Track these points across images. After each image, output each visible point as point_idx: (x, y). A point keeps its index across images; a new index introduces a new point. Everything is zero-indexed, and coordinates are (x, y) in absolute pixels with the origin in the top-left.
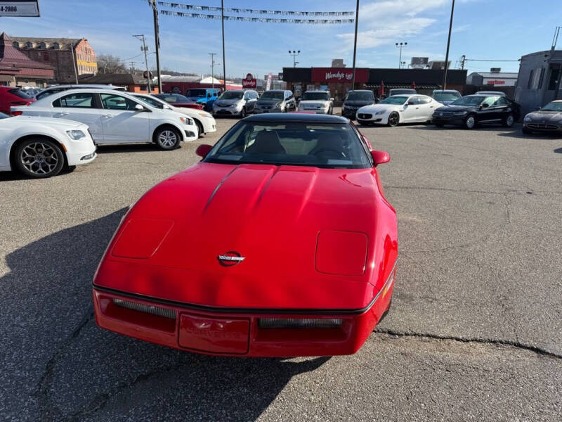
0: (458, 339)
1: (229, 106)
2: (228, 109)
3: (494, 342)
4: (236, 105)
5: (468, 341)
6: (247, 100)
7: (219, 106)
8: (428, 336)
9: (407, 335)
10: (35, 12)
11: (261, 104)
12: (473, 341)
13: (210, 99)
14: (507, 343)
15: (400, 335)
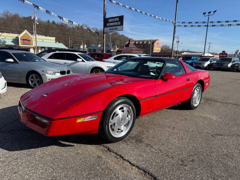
0: (130, 163)
1: (200, 64)
2: (199, 65)
3: (146, 172)
4: (204, 64)
5: (134, 166)
6: (211, 61)
7: (196, 64)
8: (121, 156)
9: (113, 152)
10: (122, 29)
11: (217, 64)
12: (136, 166)
13: (193, 61)
14: (151, 175)
15: (110, 151)
